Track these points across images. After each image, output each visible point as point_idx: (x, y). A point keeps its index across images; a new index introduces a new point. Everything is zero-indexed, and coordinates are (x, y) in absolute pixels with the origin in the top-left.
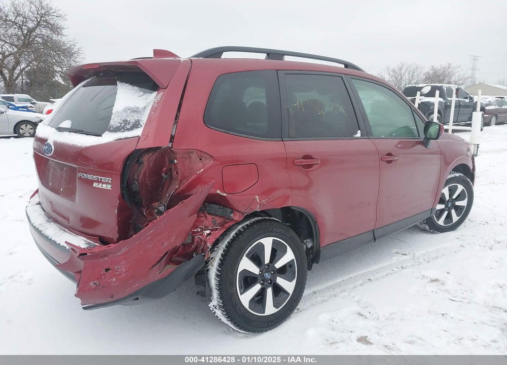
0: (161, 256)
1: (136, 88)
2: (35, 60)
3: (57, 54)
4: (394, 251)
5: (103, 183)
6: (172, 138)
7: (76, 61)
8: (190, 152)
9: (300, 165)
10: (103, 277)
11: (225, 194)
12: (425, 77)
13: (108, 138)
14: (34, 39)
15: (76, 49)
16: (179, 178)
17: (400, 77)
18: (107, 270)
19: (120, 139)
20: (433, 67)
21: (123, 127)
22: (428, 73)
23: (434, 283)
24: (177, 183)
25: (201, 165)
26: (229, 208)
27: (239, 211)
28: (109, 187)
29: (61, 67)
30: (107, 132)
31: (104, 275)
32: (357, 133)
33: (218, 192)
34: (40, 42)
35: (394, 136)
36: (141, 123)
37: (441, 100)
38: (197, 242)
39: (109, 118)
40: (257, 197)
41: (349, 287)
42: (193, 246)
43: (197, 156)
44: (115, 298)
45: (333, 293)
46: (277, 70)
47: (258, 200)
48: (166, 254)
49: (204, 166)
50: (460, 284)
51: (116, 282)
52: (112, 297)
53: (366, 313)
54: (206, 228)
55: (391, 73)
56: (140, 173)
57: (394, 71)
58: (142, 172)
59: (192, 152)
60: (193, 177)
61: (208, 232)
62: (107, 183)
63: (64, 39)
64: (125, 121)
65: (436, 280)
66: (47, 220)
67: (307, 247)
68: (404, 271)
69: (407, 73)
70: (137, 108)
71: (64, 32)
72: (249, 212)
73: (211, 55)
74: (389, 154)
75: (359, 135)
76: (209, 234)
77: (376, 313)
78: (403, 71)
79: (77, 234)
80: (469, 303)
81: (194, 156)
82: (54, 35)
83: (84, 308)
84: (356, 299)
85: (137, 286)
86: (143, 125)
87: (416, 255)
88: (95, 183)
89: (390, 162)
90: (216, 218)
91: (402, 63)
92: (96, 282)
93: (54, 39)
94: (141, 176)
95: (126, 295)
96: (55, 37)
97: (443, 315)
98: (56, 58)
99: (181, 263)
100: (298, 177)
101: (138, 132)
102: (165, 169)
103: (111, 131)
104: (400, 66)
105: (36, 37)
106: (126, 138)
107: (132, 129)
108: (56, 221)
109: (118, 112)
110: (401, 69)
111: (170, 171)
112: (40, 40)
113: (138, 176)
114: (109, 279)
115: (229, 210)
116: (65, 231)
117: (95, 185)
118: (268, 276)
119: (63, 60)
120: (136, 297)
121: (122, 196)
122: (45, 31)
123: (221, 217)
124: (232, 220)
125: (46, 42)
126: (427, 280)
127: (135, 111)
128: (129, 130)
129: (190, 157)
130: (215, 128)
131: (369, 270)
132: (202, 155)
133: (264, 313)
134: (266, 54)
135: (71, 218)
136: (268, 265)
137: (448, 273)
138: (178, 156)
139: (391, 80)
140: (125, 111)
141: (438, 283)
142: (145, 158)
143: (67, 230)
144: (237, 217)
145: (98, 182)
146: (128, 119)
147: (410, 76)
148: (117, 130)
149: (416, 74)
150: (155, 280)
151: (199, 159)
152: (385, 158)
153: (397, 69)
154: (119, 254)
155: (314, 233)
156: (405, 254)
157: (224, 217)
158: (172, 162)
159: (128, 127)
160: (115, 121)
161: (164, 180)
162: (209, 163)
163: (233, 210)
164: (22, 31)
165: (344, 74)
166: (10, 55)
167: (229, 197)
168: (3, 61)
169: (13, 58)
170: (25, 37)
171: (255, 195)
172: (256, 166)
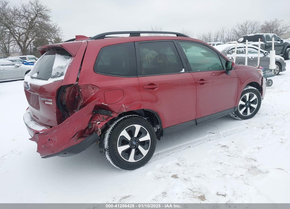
0: (75, 134)
1: (63, 57)
2: (36, 35)
3: (48, 32)
4: (208, 132)
5: (49, 102)
6: (78, 80)
7: (58, 34)
8: (87, 86)
9: (147, 89)
10: (47, 143)
11: (106, 105)
12: (261, 28)
13: (51, 81)
14: (35, 24)
15: (57, 28)
16: (83, 98)
17: (246, 29)
18: (49, 140)
19: (56, 81)
20: (266, 22)
21: (57, 76)
22: (263, 26)
23: (223, 148)
24: (82, 100)
25: (93, 91)
26: (110, 111)
27: (115, 113)
28: (51, 103)
29: (50, 39)
30: (50, 78)
31: (48, 142)
32: (182, 70)
33: (103, 103)
34: (38, 25)
35: (211, 69)
36: (64, 73)
37: (262, 43)
38: (94, 127)
39: (51, 72)
40: (123, 105)
41: (177, 151)
42: (92, 129)
43: (91, 87)
44: (55, 153)
45: (168, 154)
46: (134, 42)
47: (124, 107)
48: (77, 133)
49: (95, 92)
50: (237, 147)
51: (53, 145)
52: (53, 152)
53: (181, 163)
54: (99, 121)
55: (240, 27)
56: (65, 97)
57: (242, 26)
58: (66, 96)
59: (88, 86)
60: (90, 97)
61: (99, 122)
62: (51, 102)
63: (51, 23)
64: (58, 72)
65: (225, 146)
66: (31, 120)
67: (157, 129)
68: (209, 142)
69: (250, 27)
70: (63, 66)
71: (50, 19)
72: (121, 112)
73: (99, 38)
74: (202, 80)
75: (183, 71)
76: (99, 124)
77: (186, 163)
78: (247, 26)
79: (42, 126)
80: (237, 157)
81: (89, 87)
82: (45, 21)
83: (42, 157)
84: (178, 157)
85: (64, 147)
86: (65, 74)
87: (220, 134)
88: (46, 102)
89: (203, 84)
90: (104, 116)
91: (246, 21)
92: (44, 145)
93: (45, 23)
94: (66, 98)
95: (59, 152)
96: (45, 22)
97: (221, 163)
98: (48, 34)
99: (87, 137)
100: (147, 95)
101: (62, 78)
102: (77, 94)
103: (52, 78)
104: (246, 22)
105: (36, 23)
106: (58, 81)
107: (60, 76)
108: (35, 120)
109: (55, 69)
110: (246, 25)
111: (79, 95)
112: (38, 24)
113: (65, 98)
114: (50, 144)
115: (110, 112)
116: (37, 124)
117: (46, 103)
118: (134, 143)
119: (51, 34)
120: (65, 153)
121: (58, 107)
122: (40, 19)
123: (107, 115)
124: (112, 117)
125: (42, 25)
126: (220, 146)
127: (62, 68)
128: (59, 77)
129: (88, 88)
130: (99, 73)
131: (191, 142)
132: (94, 87)
133: (128, 160)
134: (130, 34)
135: (40, 118)
136: (135, 138)
137: (233, 142)
138: (81, 88)
139: (240, 31)
140: (58, 68)
141: (225, 147)
142: (67, 90)
143: (38, 124)
144: (115, 115)
145: (47, 101)
146: (59, 72)
147: (252, 28)
148: (54, 77)
149: (256, 26)
150: (73, 145)
151: (92, 89)
152: (198, 82)
153: (243, 25)
154: (53, 133)
155: (159, 122)
156: (214, 133)
157: (108, 116)
158: (79, 91)
159: (59, 75)
160: (54, 73)
161: (77, 99)
162: (97, 90)
163: (113, 112)
164: (28, 20)
165: (175, 40)
166: (23, 34)
167: (109, 106)
168: (19, 37)
169: (24, 35)
170: (30, 24)
171: (122, 104)
172: (122, 91)
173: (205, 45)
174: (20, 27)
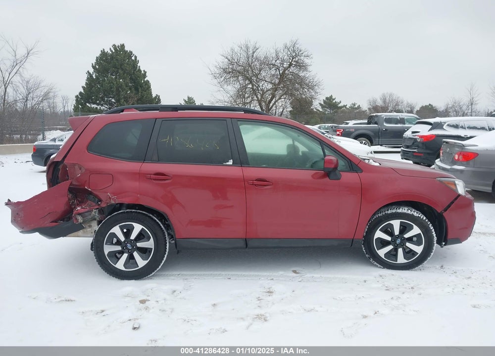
11: (90, 190)
16: (69, 178)
18: (17, 214)
26: (96, 198)
27: (103, 202)
32: (228, 162)
33: (86, 188)
46: (156, 119)
47: (110, 196)
49: (81, 173)
59: (76, 165)
60: (75, 178)
61: (79, 209)
63: (308, 74)
74: (261, 180)
75: (230, 162)
85: (33, 226)
90: (92, 203)
92: (14, 219)
93: (300, 75)
95: (30, 229)
114: (17, 218)
124: (99, 205)
129: (74, 168)
130: (92, 153)
132: (81, 167)
133: (115, 265)
136: (132, 240)
138: (68, 166)
144: (102, 205)
150: (45, 226)
151: (79, 169)
152: (251, 183)
154: (20, 207)
162: (83, 171)
163: (100, 200)
164: (279, 71)
165: (231, 118)
166: (267, 91)
167: (93, 191)
168: (262, 96)
169: (269, 92)
170: (281, 76)
171: (107, 193)
172: (112, 176)
173: (293, 127)
174: (266, 81)
